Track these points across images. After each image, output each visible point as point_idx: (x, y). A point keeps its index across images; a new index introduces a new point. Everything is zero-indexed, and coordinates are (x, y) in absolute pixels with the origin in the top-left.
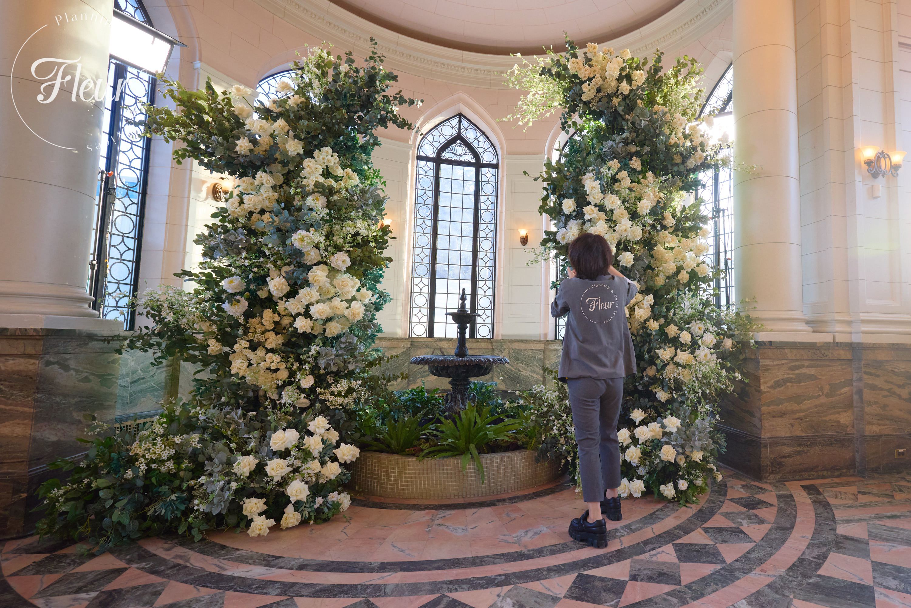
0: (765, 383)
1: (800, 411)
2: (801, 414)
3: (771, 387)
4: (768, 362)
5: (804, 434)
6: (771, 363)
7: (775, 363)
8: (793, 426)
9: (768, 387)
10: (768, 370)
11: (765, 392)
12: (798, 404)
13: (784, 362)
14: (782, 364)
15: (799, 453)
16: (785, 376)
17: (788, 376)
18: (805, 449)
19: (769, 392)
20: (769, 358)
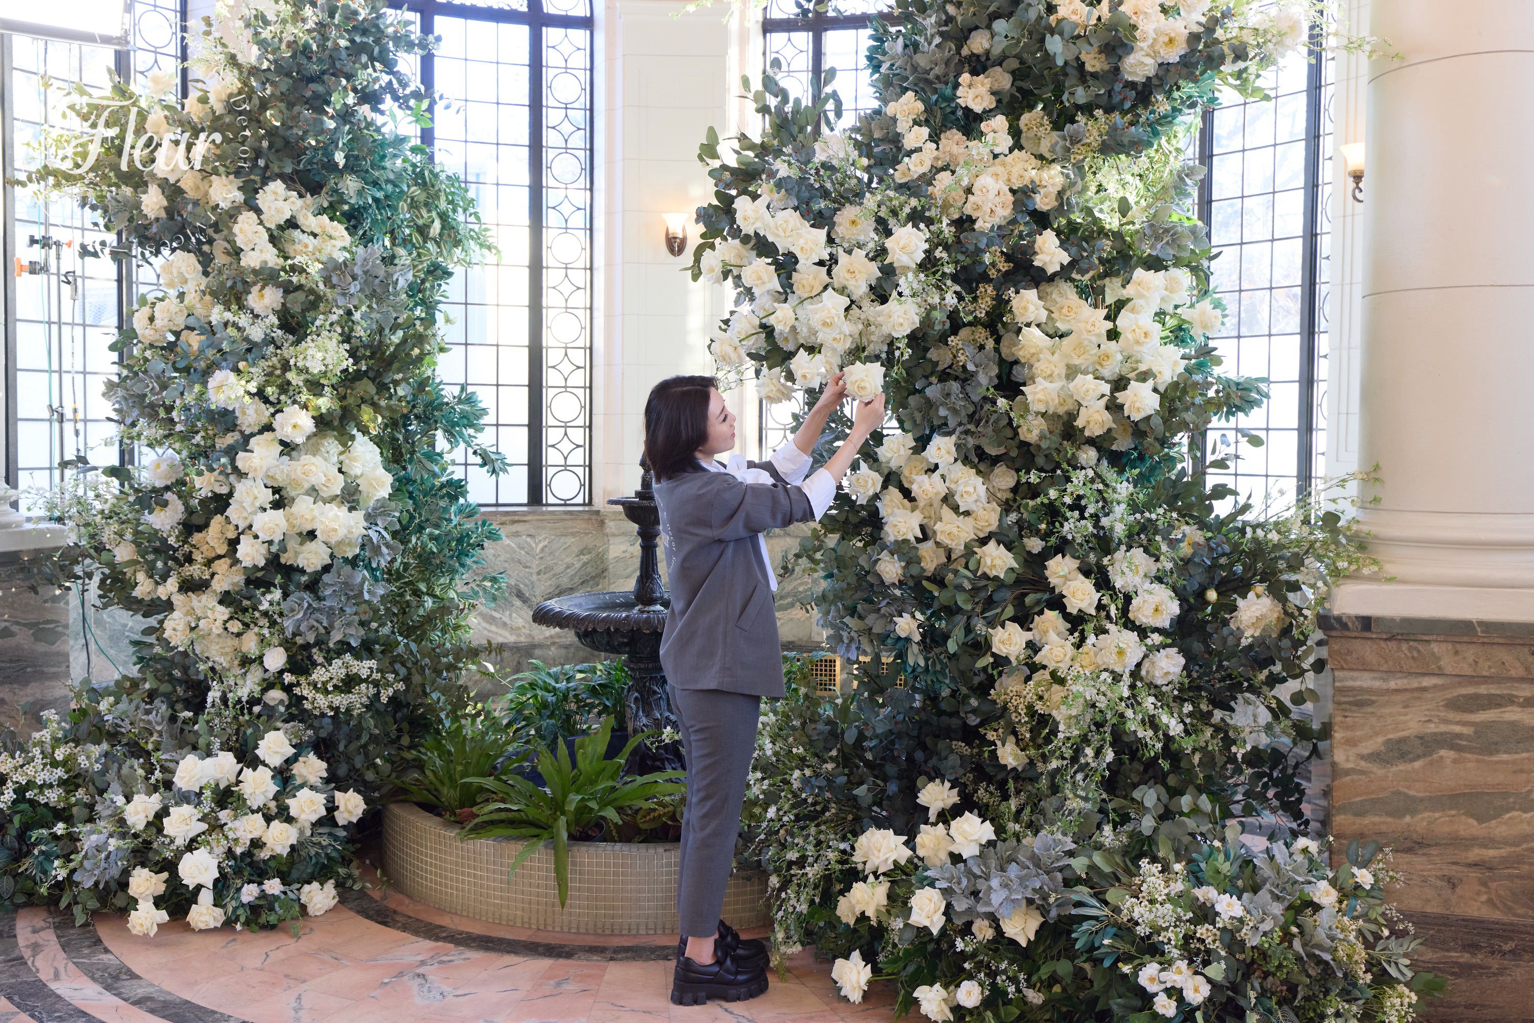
0: (1351, 742)
1: (1488, 842)
2: (1492, 853)
3: (1374, 757)
4: (1364, 680)
5: (1497, 915)
6: (1377, 684)
7: (1392, 684)
8: (1454, 886)
9: (1362, 757)
10: (1360, 704)
11: (1347, 772)
12: (1481, 819)
13: (1427, 682)
14: (1424, 689)
15: (1466, 970)
16: (1432, 728)
17: (1443, 728)
18: (1495, 963)
19: (1362, 772)
20: (1365, 667)
